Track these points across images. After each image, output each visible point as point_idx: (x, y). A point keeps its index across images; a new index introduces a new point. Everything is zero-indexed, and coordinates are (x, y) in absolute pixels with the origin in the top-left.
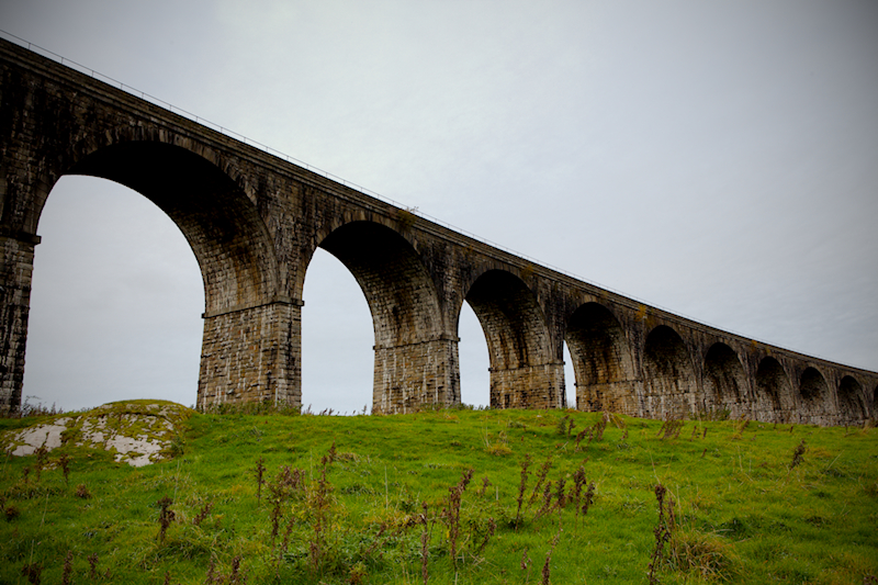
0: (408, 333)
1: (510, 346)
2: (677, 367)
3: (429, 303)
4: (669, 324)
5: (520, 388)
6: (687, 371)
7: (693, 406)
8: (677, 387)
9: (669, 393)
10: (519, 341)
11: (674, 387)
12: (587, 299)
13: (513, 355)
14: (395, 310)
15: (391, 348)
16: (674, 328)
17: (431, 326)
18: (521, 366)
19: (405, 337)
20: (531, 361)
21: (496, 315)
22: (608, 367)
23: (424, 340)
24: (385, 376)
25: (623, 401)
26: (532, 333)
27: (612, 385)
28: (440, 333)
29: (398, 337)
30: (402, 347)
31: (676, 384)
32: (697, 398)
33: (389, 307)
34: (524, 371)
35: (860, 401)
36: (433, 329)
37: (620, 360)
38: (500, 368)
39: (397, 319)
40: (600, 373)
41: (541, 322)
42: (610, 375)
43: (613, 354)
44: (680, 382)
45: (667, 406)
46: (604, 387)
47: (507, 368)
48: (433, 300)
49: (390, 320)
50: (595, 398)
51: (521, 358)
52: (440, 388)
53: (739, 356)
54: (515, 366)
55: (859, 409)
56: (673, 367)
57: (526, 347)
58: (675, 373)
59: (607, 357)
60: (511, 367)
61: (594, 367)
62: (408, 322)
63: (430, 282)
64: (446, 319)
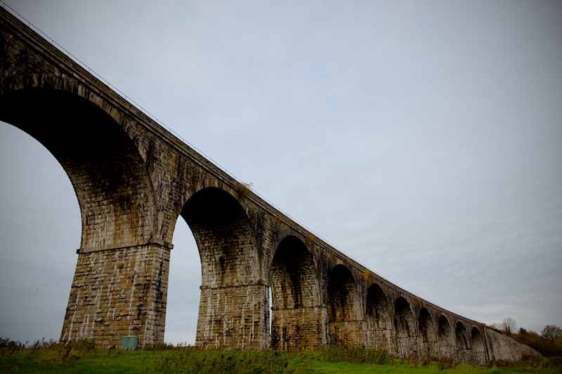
0: (231, 278)
1: (289, 291)
2: (378, 312)
3: (251, 255)
4: (378, 283)
5: (295, 323)
6: (386, 315)
7: (389, 339)
8: (378, 326)
9: (373, 329)
10: (295, 288)
11: (376, 325)
12: (339, 262)
13: (290, 298)
14: (221, 259)
15: (216, 289)
16: (380, 286)
17: (250, 273)
18: (296, 307)
19: (228, 280)
20: (304, 304)
21: (280, 269)
22: (343, 310)
23: (244, 284)
24: (209, 310)
25: (354, 335)
26: (306, 284)
27: (346, 323)
28: (258, 279)
29: (222, 280)
30: (225, 288)
31: (378, 323)
32: (391, 334)
33: (217, 257)
34: (299, 311)
35: (465, 338)
36: (252, 275)
37: (352, 305)
38: (280, 307)
39: (222, 266)
40: (338, 314)
41: (314, 276)
42: (345, 316)
43: (348, 301)
44: (380, 322)
45: (372, 339)
46: (341, 324)
47: (285, 308)
48: (254, 254)
49: (216, 267)
50: (334, 332)
51: (297, 301)
52: (256, 322)
53: (411, 307)
54: (292, 307)
55: (464, 343)
56: (376, 312)
57: (301, 293)
58: (378, 316)
59: (343, 303)
60: (288, 307)
61: (333, 310)
62: (231, 269)
63: (253, 240)
64: (263, 269)
